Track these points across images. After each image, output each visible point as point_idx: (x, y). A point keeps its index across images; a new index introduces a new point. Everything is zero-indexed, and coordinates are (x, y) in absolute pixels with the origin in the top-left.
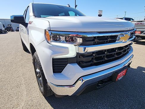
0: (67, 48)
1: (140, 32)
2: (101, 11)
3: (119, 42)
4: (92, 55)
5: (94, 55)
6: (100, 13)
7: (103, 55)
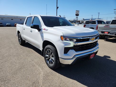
0: (70, 43)
1: (107, 33)
2: (78, 11)
3: (90, 41)
4: (79, 46)
5: (80, 46)
6: (78, 13)
7: (84, 46)
